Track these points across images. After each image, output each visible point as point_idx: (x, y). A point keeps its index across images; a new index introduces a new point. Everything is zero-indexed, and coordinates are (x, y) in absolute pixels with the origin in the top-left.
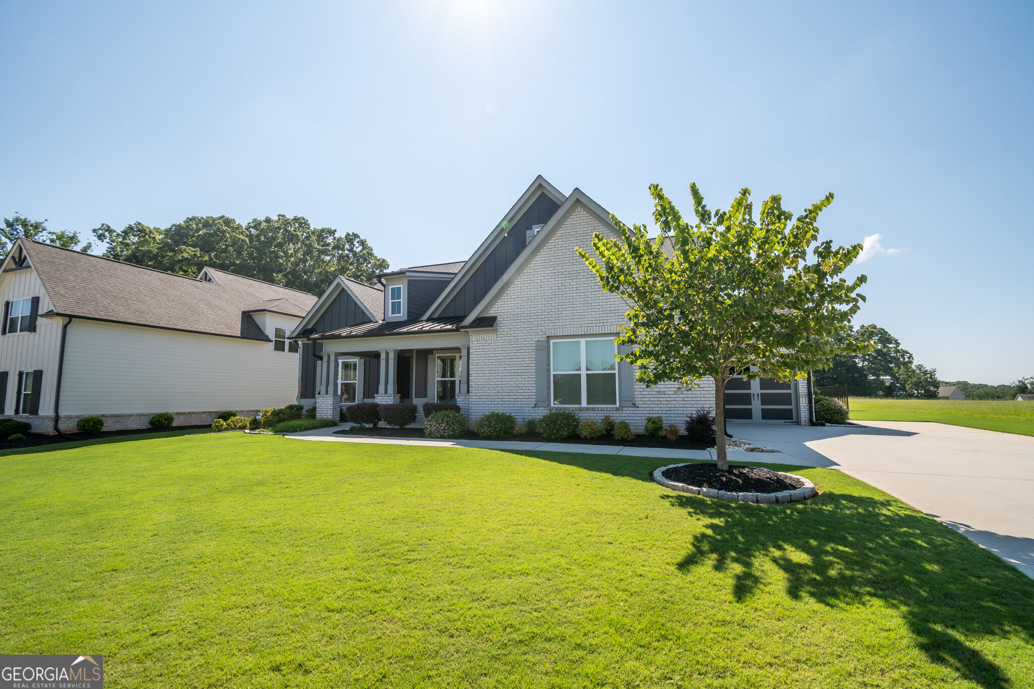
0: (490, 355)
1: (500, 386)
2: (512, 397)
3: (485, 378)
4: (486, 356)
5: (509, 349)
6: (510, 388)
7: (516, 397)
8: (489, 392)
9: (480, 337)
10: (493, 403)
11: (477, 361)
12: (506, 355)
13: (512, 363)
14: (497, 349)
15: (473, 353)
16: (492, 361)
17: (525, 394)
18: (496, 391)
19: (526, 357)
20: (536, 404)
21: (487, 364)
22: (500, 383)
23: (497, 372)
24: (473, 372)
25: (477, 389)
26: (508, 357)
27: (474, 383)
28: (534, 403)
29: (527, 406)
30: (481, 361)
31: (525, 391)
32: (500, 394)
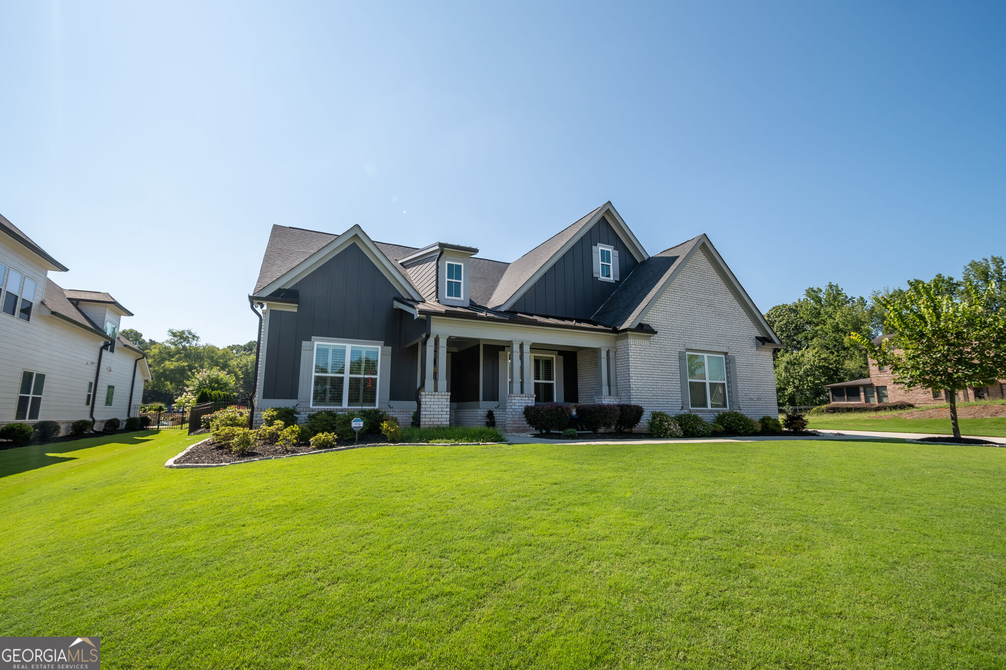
0: (646, 360)
1: (656, 389)
2: (665, 400)
3: (643, 381)
4: (643, 360)
5: (661, 356)
6: (663, 392)
7: (667, 400)
8: (647, 394)
9: (637, 341)
10: (650, 405)
11: (636, 365)
12: (658, 361)
13: (663, 369)
14: (651, 355)
15: (632, 357)
16: (648, 365)
17: (674, 398)
18: (652, 394)
19: (673, 364)
20: (682, 407)
21: (644, 368)
22: (655, 387)
23: (652, 376)
24: (633, 375)
25: (637, 391)
26: (660, 363)
27: (634, 386)
28: (681, 405)
29: (675, 408)
30: (638, 365)
31: (675, 395)
32: (655, 397)
